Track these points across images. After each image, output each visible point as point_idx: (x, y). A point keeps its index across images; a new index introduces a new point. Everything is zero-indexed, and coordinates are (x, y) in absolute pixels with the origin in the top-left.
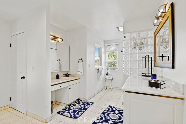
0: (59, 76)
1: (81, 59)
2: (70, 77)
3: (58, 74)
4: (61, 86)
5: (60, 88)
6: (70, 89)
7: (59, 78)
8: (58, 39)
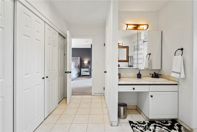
0: (141, 75)
1: (182, 49)
2: (160, 79)
3: (139, 73)
4: (134, 89)
5: (133, 91)
6: (152, 96)
7: (140, 78)
8: (141, 26)
